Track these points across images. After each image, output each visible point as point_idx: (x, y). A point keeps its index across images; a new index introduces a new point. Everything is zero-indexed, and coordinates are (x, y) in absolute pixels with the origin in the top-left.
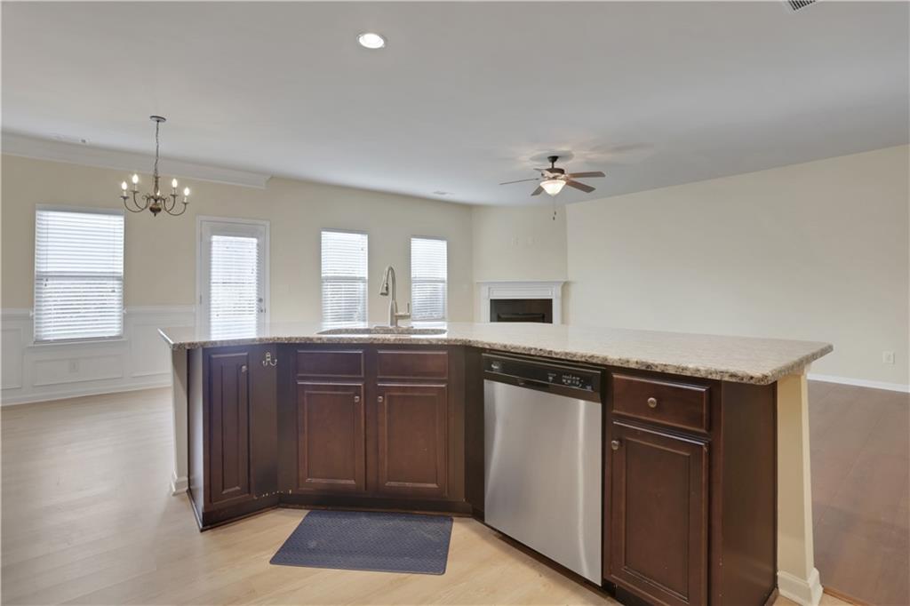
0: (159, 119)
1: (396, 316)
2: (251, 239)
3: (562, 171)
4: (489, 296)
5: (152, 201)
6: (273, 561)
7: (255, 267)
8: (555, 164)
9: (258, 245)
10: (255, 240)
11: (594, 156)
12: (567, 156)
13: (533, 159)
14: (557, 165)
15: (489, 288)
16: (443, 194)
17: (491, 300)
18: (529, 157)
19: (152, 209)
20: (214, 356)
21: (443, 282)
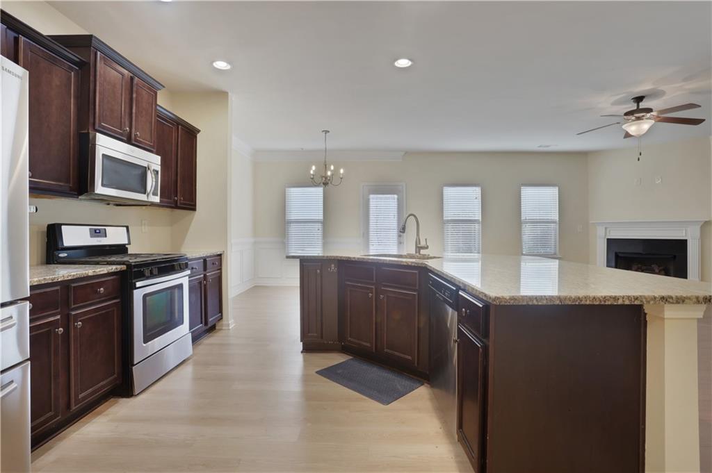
0: (327, 132)
1: (419, 247)
2: (393, 196)
3: (649, 110)
4: (605, 236)
5: (324, 179)
6: (317, 372)
7: (396, 215)
8: (640, 104)
9: (398, 199)
10: (396, 196)
11: (692, 85)
12: (654, 94)
13: (615, 103)
14: (643, 105)
15: (606, 228)
16: (548, 146)
17: (608, 239)
18: (610, 103)
19: (323, 184)
20: (304, 264)
21: (554, 222)
